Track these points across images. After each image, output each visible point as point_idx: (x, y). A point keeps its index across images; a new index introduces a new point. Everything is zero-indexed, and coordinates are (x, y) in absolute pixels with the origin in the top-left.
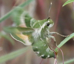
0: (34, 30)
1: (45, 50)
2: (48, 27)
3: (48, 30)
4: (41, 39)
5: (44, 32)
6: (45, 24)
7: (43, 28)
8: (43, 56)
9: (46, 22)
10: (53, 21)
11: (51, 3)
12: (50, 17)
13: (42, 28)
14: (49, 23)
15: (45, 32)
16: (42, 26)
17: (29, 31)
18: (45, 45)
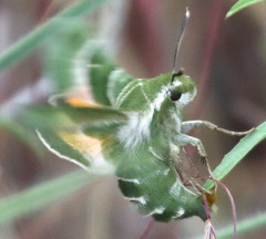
0: (126, 117)
1: (166, 190)
2: (174, 105)
3: (175, 116)
4: (151, 148)
5: (161, 122)
6: (164, 92)
7: (158, 108)
8: (159, 211)
9: (166, 85)
10: (192, 83)
11: (188, 14)
12: (182, 69)
13: (155, 110)
14: (178, 88)
15: (165, 122)
16: (152, 100)
17: (107, 122)
18: (166, 172)
